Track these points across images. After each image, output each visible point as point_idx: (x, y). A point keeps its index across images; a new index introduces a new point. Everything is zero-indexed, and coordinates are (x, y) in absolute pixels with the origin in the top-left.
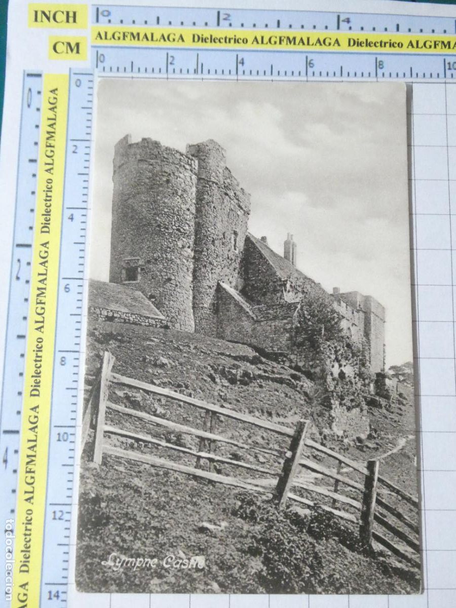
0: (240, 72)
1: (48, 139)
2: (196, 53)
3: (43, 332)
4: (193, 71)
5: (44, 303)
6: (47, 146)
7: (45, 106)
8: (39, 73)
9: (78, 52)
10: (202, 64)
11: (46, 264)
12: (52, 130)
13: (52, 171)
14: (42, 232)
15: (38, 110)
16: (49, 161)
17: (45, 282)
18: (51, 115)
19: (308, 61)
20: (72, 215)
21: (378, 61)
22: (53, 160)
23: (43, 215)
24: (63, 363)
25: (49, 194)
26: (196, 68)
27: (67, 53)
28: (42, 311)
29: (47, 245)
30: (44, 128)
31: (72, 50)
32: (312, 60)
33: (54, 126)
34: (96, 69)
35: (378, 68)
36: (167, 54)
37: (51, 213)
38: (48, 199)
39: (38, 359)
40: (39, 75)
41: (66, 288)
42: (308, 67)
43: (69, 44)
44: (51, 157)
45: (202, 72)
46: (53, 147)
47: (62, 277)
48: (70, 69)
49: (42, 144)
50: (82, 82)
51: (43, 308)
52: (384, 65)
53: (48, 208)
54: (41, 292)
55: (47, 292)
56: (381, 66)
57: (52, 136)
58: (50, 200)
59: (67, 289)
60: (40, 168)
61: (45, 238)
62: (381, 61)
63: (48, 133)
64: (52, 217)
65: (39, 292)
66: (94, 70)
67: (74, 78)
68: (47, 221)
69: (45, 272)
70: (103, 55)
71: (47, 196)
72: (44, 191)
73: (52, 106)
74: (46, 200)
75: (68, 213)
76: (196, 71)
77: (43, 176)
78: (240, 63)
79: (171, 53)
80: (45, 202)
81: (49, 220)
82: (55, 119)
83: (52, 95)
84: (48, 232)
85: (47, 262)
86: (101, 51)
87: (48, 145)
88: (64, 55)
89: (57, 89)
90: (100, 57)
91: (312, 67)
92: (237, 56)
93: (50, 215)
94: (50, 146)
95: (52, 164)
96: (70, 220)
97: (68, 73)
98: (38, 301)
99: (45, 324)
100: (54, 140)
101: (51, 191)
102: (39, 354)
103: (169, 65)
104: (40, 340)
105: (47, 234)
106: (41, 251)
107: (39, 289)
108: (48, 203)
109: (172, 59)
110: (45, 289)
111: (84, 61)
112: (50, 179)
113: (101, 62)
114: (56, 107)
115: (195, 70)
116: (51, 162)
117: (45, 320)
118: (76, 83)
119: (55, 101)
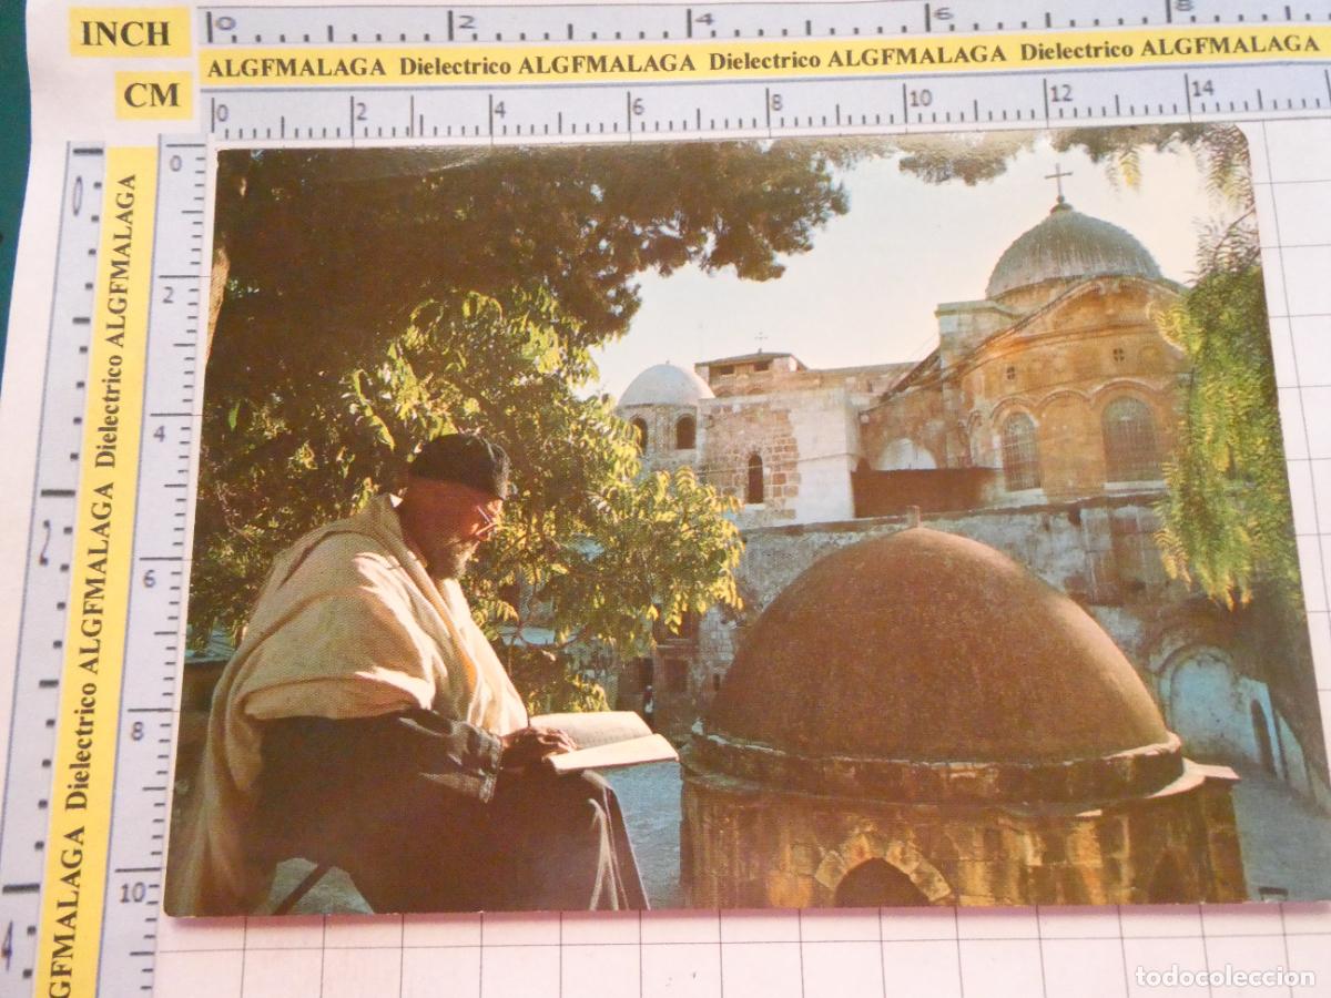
0: (498, 129)
1: (114, 276)
2: (409, 94)
3: (96, 672)
4: (404, 130)
5: (100, 611)
6: (112, 291)
7: (110, 211)
8: (99, 146)
9: (174, 103)
10: (422, 117)
11: (106, 531)
12: (123, 258)
13: (121, 340)
14: (98, 464)
15: (95, 219)
16: (116, 319)
17: (103, 567)
18: (121, 228)
19: (632, 100)
20: (162, 428)
21: (771, 94)
22: (123, 318)
23: (101, 429)
24: (137, 735)
25: (114, 386)
26: (409, 125)
27: (153, 105)
28: (96, 628)
29: (110, 491)
30: (107, 254)
31: (163, 100)
32: (639, 100)
33: (127, 250)
34: (211, 135)
35: (772, 112)
36: (352, 98)
37: (118, 425)
38: (112, 396)
39: (85, 729)
40: (99, 151)
41: (147, 578)
42: (632, 113)
43: (156, 87)
44: (122, 311)
45: (422, 133)
46: (125, 291)
47: (139, 554)
48: (160, 137)
49: (102, 285)
50: (183, 159)
51: (97, 622)
52: (784, 102)
53: (112, 415)
54: (95, 587)
55: (107, 589)
56: (777, 106)
57: (123, 271)
58: (116, 400)
59: (149, 580)
60: (96, 334)
61: (104, 476)
62: (776, 96)
63: (115, 264)
64: (119, 434)
65: (90, 588)
66: (207, 135)
67: (168, 153)
68: (107, 441)
69: (103, 546)
70: (222, 106)
71: (110, 391)
72: (104, 381)
73: (122, 211)
74: (107, 399)
75: (153, 425)
76: (410, 132)
77: (102, 351)
78: (497, 112)
79: (359, 97)
80: (105, 404)
81: (114, 440)
82: (128, 237)
83: (125, 190)
84: (112, 464)
85: (107, 525)
86: (220, 99)
87: (114, 287)
88: (147, 108)
89: (133, 178)
90: (219, 110)
91: (639, 114)
92: (491, 97)
93: (115, 429)
94: (118, 291)
95: (122, 326)
96: (158, 439)
97: (155, 145)
98: (88, 608)
99: (101, 655)
100: (127, 278)
101: (118, 381)
102: (88, 717)
103: (356, 122)
104: (89, 689)
105: (110, 468)
106: (95, 504)
107: (89, 582)
108: (113, 405)
109: (361, 108)
110: (102, 581)
111: (188, 120)
112: (116, 357)
113: (222, 120)
114: (130, 213)
115: (408, 129)
116: (120, 322)
117: (101, 644)
118: (172, 162)
119: (129, 200)
